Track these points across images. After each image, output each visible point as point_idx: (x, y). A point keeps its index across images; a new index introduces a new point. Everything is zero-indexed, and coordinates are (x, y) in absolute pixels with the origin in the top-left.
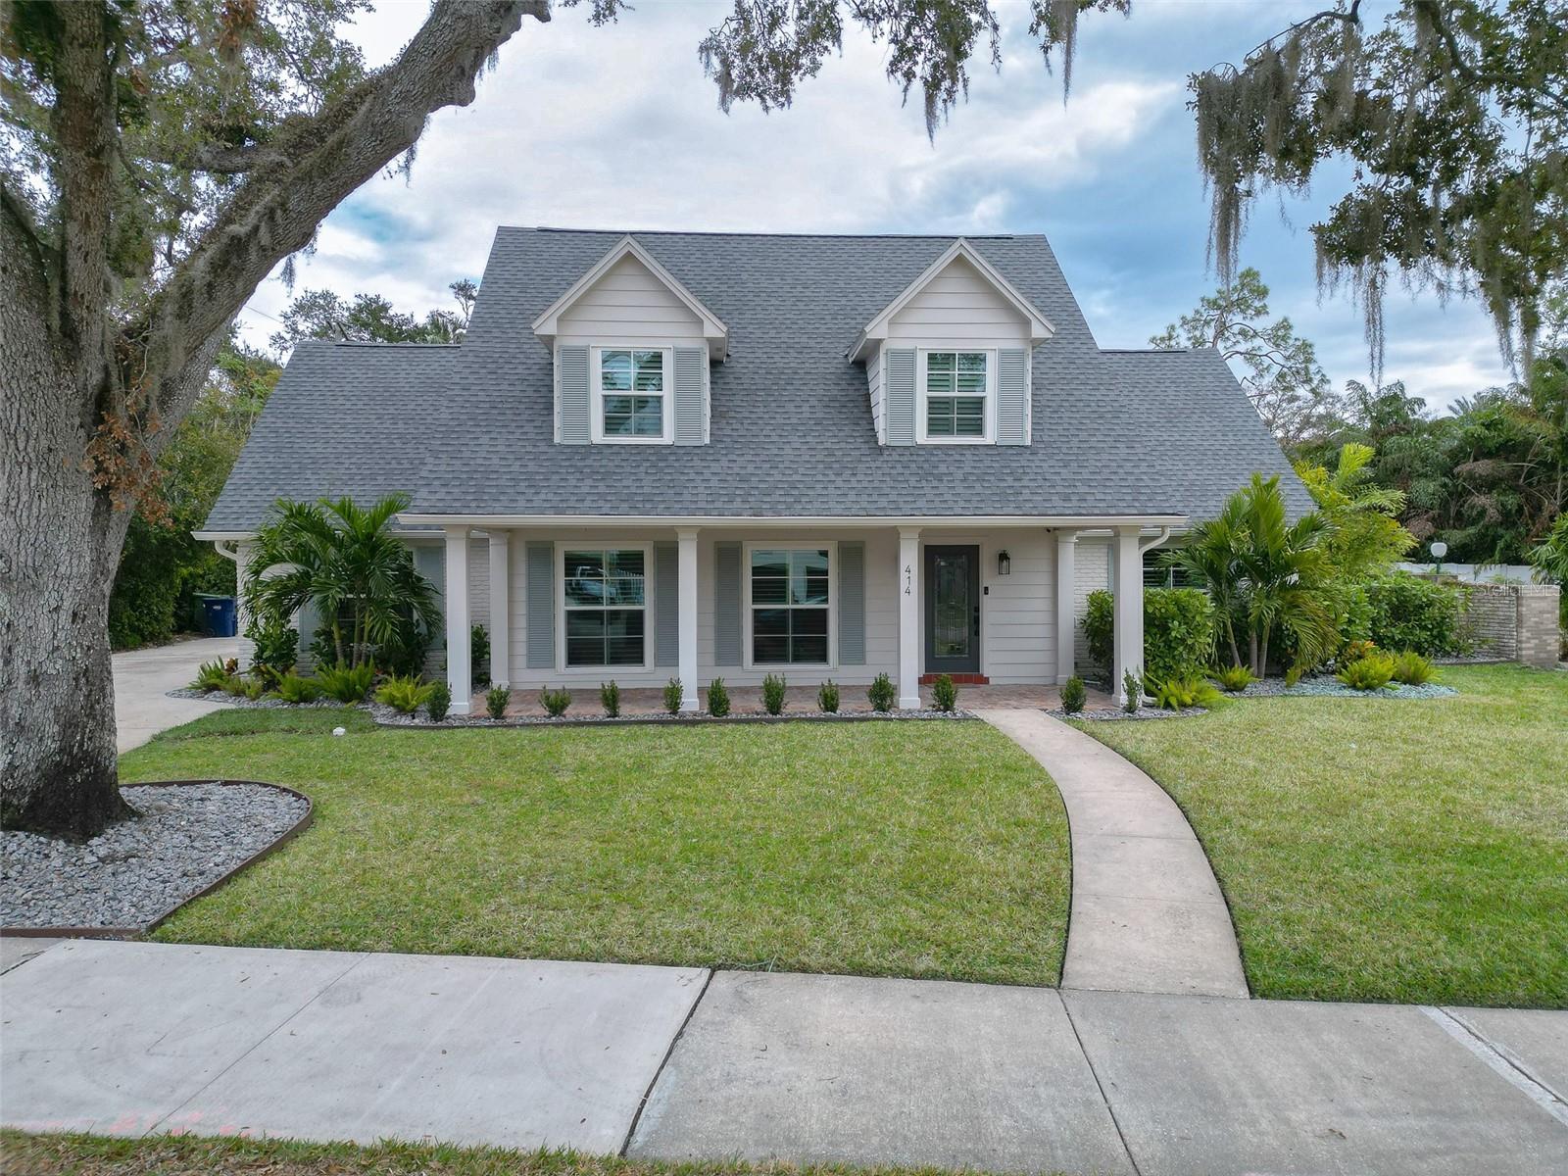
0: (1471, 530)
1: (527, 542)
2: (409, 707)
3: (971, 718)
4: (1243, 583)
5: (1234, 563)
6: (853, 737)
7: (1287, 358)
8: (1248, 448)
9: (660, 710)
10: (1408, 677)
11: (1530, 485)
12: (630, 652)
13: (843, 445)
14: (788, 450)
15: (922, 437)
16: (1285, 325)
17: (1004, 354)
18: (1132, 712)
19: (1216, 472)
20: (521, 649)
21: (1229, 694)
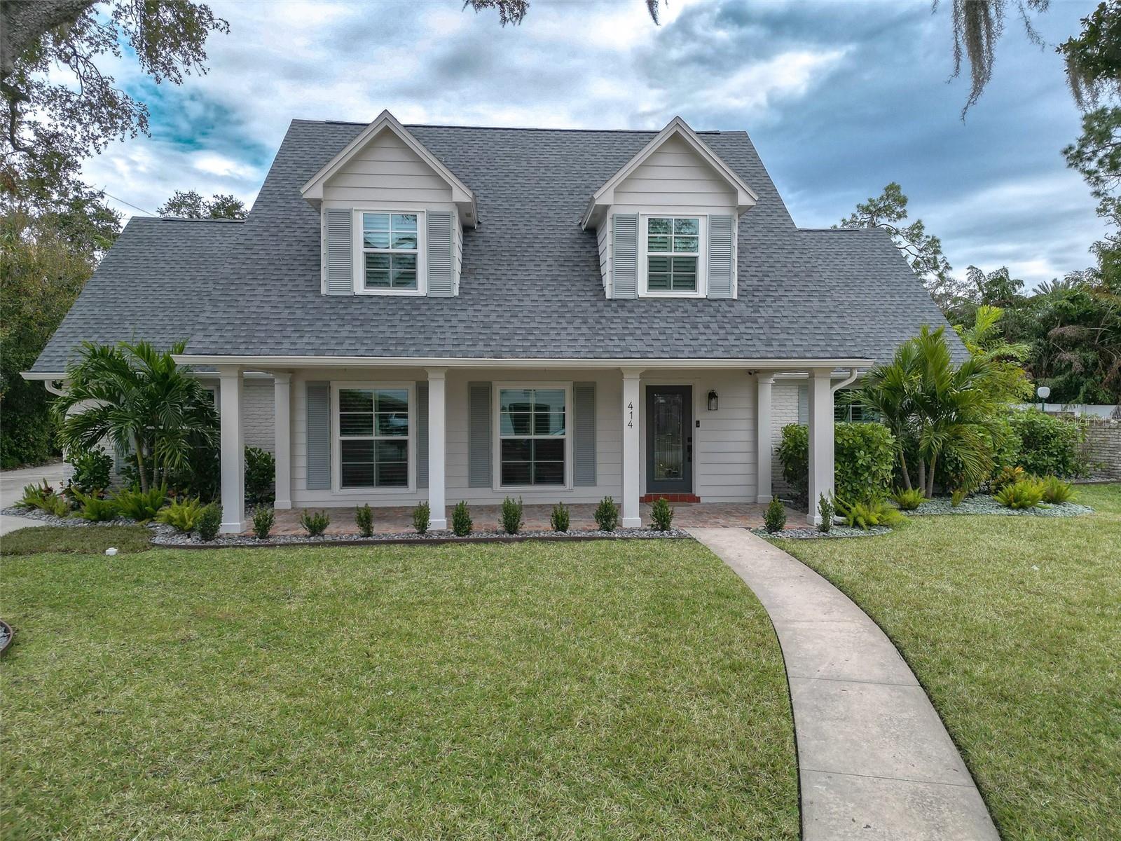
0: (1060, 378)
1: (307, 382)
2: (186, 527)
3: (685, 537)
4: (912, 419)
5: (906, 402)
6: (578, 558)
7: (920, 251)
8: (911, 307)
9: (409, 530)
10: (1052, 497)
11: (1103, 344)
12: (396, 476)
13: (575, 298)
14: (527, 302)
15: (643, 290)
16: (919, 226)
17: (714, 220)
18: (826, 531)
19: (886, 326)
20: (302, 473)
21: (904, 513)
